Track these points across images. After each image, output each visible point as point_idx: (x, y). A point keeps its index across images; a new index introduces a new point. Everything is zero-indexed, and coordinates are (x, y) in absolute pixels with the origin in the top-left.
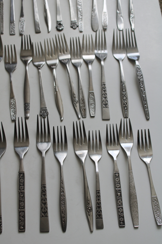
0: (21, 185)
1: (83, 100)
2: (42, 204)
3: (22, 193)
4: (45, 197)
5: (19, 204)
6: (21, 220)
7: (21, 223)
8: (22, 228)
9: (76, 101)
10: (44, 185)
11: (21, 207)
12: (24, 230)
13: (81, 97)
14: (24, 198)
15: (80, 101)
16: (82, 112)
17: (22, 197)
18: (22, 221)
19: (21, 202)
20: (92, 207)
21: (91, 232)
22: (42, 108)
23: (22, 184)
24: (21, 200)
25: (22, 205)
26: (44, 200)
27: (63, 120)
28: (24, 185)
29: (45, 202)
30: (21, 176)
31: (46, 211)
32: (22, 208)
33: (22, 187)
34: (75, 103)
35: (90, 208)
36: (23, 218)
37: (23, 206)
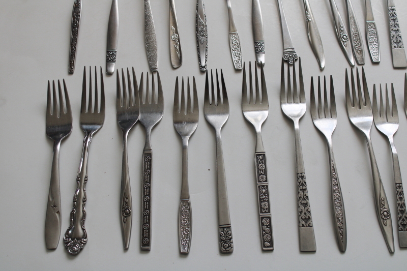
0: (262, 174)
1: (357, 35)
2: (300, 206)
3: (263, 186)
4: (305, 194)
5: (261, 206)
6: (264, 231)
7: (266, 236)
8: (267, 244)
9: (345, 37)
10: (301, 173)
11: (264, 209)
12: (271, 248)
13: (352, 30)
14: (268, 196)
15: (352, 38)
16: (357, 55)
17: (264, 194)
18: (266, 233)
19: (264, 201)
20: (389, 211)
21: (392, 253)
22: (286, 49)
23: (263, 171)
24: (263, 199)
25: (266, 207)
26: (304, 199)
27: (324, 68)
28: (265, 174)
29: (305, 202)
30: (260, 159)
31: (309, 217)
32: (265, 212)
33: (262, 178)
34: (343, 41)
35: (385, 213)
36: (268, 228)
37: (267, 209)
